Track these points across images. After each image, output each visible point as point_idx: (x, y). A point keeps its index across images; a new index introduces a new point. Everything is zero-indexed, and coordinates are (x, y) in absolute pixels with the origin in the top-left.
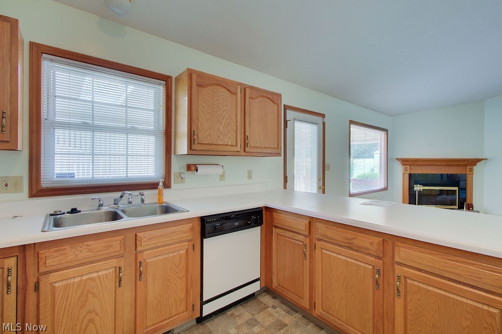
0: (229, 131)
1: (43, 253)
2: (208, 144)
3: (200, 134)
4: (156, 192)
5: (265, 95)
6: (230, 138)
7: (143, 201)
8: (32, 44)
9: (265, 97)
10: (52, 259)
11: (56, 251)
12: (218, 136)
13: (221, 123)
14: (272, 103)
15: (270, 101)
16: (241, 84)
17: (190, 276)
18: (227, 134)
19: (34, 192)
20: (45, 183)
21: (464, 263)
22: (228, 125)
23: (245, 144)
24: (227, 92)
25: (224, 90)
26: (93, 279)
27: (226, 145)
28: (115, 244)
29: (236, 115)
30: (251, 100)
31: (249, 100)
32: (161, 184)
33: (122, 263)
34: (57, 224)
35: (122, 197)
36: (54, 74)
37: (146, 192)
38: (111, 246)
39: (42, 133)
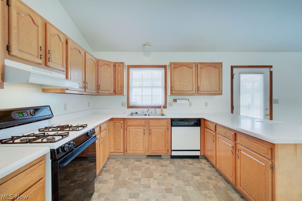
0: (189, 85)
1: (128, 121)
2: (179, 91)
3: (175, 87)
4: (160, 109)
5: (210, 65)
6: (189, 88)
7: (156, 112)
8: (128, 66)
9: (210, 66)
10: (129, 123)
11: (130, 121)
12: (184, 87)
13: (185, 82)
14: (215, 68)
15: (213, 67)
16: (195, 63)
17: (166, 139)
18: (188, 86)
19: (128, 107)
20: (131, 105)
21: (255, 143)
22: (188, 82)
23: (198, 90)
24: (188, 68)
25: (186, 67)
26: (138, 131)
27: (188, 91)
28: (143, 122)
29: (193, 77)
30: (201, 69)
31: (200, 70)
32: (162, 106)
33: (145, 128)
34: (132, 115)
35: (149, 110)
36: (132, 73)
37: (157, 109)
38: (142, 123)
39: (130, 90)
